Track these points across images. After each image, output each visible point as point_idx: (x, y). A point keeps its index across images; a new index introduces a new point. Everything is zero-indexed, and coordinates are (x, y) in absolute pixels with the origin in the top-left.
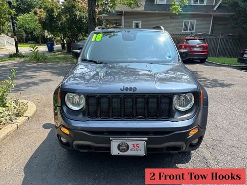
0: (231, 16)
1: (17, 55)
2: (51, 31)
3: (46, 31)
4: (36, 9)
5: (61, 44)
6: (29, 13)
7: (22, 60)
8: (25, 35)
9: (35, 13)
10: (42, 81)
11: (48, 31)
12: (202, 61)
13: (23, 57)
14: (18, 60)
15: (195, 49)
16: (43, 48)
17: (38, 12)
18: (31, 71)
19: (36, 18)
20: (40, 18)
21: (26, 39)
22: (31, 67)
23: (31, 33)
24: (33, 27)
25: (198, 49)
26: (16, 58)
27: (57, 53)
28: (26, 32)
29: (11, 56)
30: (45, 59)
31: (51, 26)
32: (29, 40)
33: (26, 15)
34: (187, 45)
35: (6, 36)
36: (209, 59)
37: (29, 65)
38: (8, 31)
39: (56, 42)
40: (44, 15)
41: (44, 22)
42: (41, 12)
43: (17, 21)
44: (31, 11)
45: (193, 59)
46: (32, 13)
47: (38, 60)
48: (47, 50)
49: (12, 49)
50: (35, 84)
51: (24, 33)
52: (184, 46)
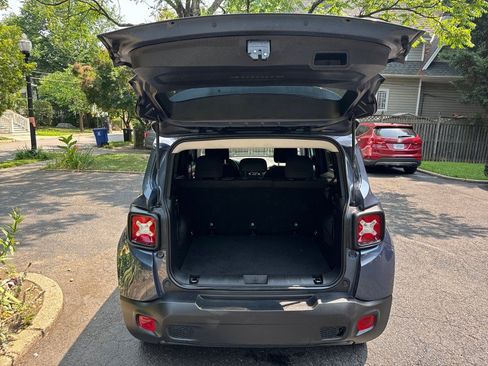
1: (32, 154)
2: (105, 106)
3: (95, 106)
4: (77, 64)
5: (124, 130)
6: (63, 71)
7: (43, 165)
8: (53, 112)
9: (75, 73)
10: (76, 220)
11: (99, 107)
12: (409, 171)
13: (45, 158)
14: (34, 165)
15: (396, 147)
16: (86, 138)
17: (81, 70)
19: (75, 80)
20: (84, 83)
21: (54, 120)
22: (57, 182)
23: (65, 108)
24: (70, 96)
25: (402, 147)
26: (30, 161)
27: (114, 149)
28: (55, 106)
29: (21, 156)
30: (90, 163)
31: (105, 97)
32: (59, 121)
33: (58, 75)
34: (379, 138)
35: (15, 114)
36: (425, 165)
37: (53, 177)
38: (20, 104)
39: (113, 126)
40: (92, 76)
41: (91, 90)
42: (86, 70)
43: (39, 84)
44: (66, 67)
45: (391, 166)
46: (68, 71)
47: (75, 166)
48: (93, 141)
49: (22, 140)
51: (50, 107)
52: (373, 140)
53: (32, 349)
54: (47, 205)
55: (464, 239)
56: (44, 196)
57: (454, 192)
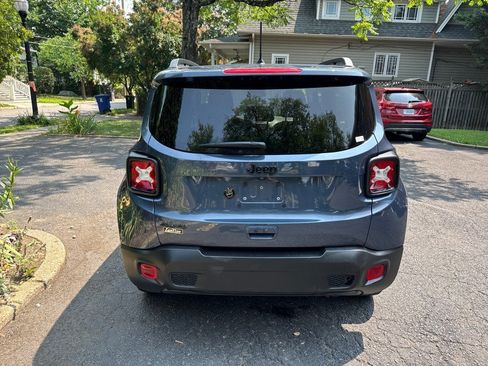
0: (474, 45)
1: (34, 119)
2: (107, 72)
3: (96, 72)
4: (76, 27)
5: (126, 97)
6: (63, 36)
7: (45, 130)
8: (54, 79)
9: (75, 36)
10: (78, 181)
11: (100, 72)
12: (418, 137)
13: (47, 123)
14: (36, 131)
15: (406, 113)
16: (88, 106)
17: (80, 33)
18: (55, 157)
19: (77, 45)
20: (84, 46)
21: (56, 87)
22: (59, 146)
23: (66, 75)
24: (70, 62)
25: (412, 113)
26: (32, 126)
27: (117, 116)
28: (56, 73)
29: (23, 122)
30: (92, 129)
31: (106, 62)
32: (61, 88)
33: (58, 39)
34: (389, 103)
35: (16, 81)
36: (434, 133)
37: (55, 142)
38: (20, 71)
39: (116, 94)
40: (92, 39)
41: (91, 54)
42: (86, 33)
43: (39, 50)
44: (66, 32)
45: (399, 132)
46: (68, 36)
47: (77, 131)
48: (96, 108)
49: (24, 107)
50: (60, 187)
51: (51, 74)
52: (382, 105)
53: (34, 300)
54: (49, 167)
55: (474, 202)
56: (46, 159)
57: (464, 158)
